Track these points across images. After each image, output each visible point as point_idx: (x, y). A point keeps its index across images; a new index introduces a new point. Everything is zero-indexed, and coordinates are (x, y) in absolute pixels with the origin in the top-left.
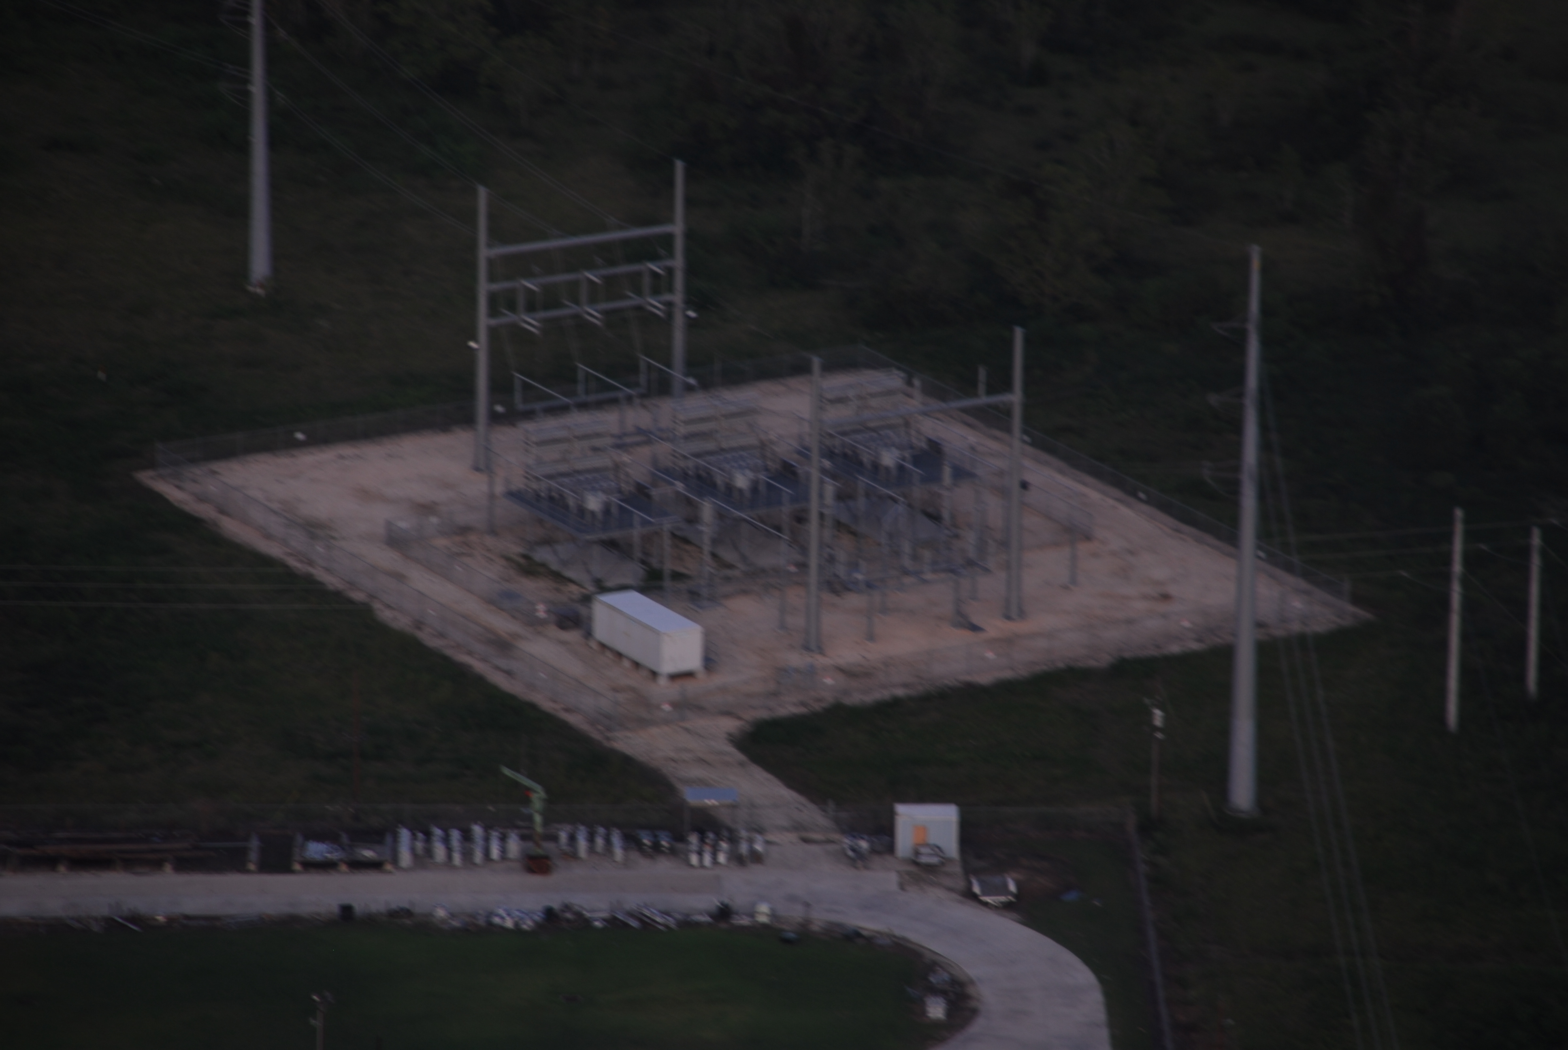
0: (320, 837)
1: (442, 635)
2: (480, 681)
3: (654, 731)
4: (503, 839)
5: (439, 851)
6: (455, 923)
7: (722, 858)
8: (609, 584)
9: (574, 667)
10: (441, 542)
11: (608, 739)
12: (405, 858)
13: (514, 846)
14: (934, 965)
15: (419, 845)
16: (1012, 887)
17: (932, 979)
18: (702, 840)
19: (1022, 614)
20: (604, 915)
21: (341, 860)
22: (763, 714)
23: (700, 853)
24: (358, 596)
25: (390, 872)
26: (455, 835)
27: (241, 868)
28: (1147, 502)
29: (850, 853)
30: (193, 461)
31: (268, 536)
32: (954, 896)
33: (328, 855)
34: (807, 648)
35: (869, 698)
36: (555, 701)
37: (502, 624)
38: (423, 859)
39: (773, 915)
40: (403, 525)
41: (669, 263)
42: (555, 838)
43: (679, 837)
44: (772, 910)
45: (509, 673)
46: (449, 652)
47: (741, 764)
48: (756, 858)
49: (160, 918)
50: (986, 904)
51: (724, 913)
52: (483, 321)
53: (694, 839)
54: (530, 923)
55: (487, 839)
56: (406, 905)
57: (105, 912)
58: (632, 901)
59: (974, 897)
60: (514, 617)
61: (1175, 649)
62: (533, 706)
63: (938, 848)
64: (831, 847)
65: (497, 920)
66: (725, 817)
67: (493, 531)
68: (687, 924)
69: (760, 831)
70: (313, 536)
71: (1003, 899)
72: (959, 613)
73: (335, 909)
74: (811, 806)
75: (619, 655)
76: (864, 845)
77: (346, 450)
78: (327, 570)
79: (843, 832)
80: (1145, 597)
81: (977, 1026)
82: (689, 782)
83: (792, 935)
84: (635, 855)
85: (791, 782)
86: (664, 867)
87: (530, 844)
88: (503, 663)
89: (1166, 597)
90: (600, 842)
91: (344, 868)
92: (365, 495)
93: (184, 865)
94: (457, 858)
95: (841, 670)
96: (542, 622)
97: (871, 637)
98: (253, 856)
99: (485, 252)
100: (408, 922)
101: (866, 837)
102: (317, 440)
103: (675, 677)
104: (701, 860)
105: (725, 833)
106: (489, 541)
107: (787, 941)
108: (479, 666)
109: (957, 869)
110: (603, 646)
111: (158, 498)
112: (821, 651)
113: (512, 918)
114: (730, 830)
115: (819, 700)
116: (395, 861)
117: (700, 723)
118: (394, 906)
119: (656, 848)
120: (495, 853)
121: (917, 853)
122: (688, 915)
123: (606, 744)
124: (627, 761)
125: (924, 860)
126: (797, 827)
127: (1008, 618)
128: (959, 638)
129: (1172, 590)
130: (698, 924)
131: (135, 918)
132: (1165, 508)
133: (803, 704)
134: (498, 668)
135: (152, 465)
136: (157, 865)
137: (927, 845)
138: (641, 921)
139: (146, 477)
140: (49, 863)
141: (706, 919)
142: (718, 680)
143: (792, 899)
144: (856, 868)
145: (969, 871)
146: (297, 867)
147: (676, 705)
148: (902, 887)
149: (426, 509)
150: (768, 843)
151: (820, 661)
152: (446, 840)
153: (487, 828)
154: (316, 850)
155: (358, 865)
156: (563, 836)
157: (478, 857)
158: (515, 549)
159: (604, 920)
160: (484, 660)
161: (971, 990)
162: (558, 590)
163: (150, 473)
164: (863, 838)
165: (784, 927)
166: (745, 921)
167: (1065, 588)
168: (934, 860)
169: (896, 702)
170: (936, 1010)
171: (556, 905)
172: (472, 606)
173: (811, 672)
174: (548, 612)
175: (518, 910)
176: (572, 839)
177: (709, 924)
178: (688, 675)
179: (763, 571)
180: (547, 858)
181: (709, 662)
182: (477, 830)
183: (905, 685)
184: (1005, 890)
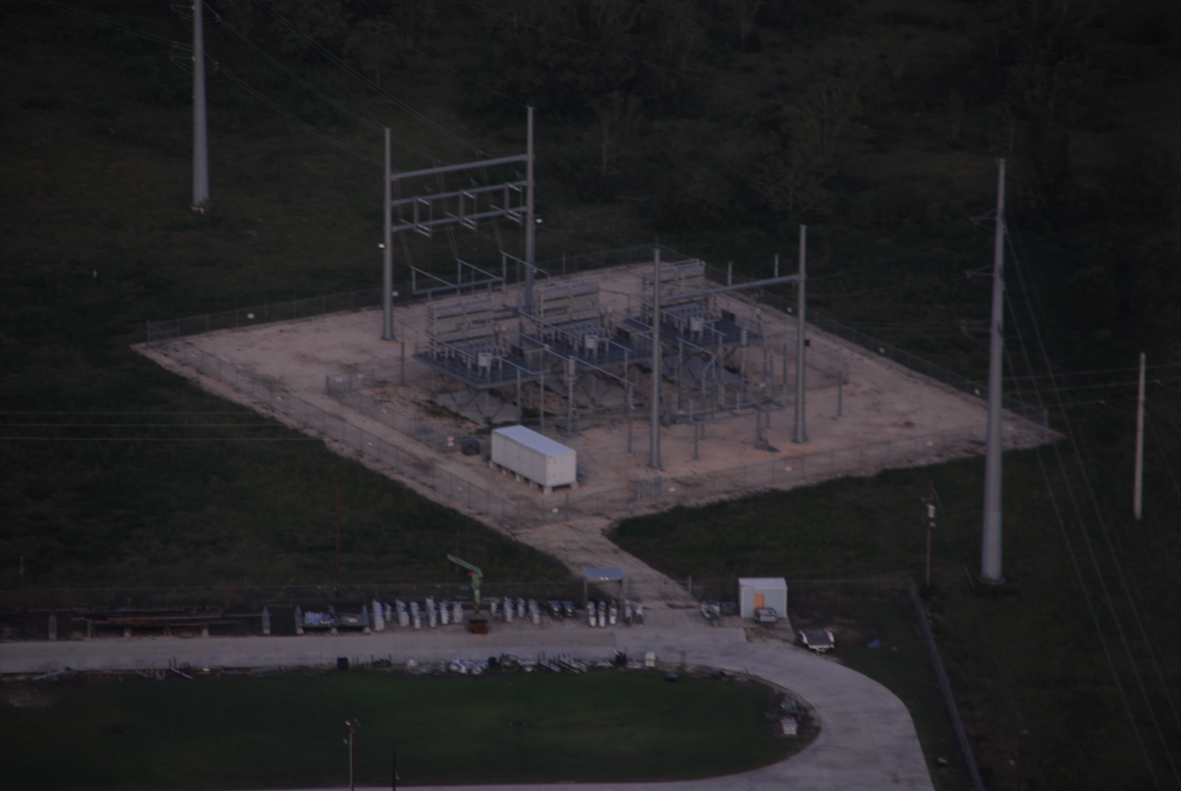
0: (315, 609)
1: (378, 461)
2: (411, 493)
3: (546, 528)
4: (450, 608)
5: (404, 618)
6: (424, 670)
7: (613, 620)
8: (497, 420)
9: (481, 483)
10: (366, 392)
11: (514, 535)
12: (379, 623)
13: (458, 613)
14: (782, 696)
15: (388, 613)
16: (832, 639)
17: (783, 706)
18: (597, 606)
19: (805, 439)
20: (533, 663)
21: (333, 626)
22: (625, 515)
23: (597, 617)
24: (312, 433)
25: (368, 634)
26: (414, 606)
27: (259, 632)
28: (886, 355)
29: (707, 615)
30: (175, 335)
31: (238, 390)
32: (788, 645)
33: (322, 622)
34: (650, 465)
35: (704, 502)
36: (469, 507)
37: (422, 452)
38: (393, 623)
39: (657, 661)
40: (339, 380)
41: (524, 183)
42: (488, 608)
43: (580, 606)
44: (657, 657)
45: (432, 487)
46: (386, 473)
47: (615, 552)
48: (638, 620)
49: (206, 670)
50: (814, 651)
51: (621, 660)
52: (389, 228)
53: (591, 606)
54: (479, 669)
55: (438, 609)
56: (385, 657)
57: (165, 665)
58: (552, 652)
59: (805, 646)
60: (430, 447)
61: (922, 462)
62: (455, 512)
63: (772, 609)
64: (691, 611)
65: (454, 668)
66: (611, 590)
67: (403, 384)
68: (594, 668)
69: (638, 600)
70: (271, 390)
71: (826, 647)
72: (760, 439)
73: (335, 662)
74: (672, 582)
75: (513, 473)
76: (717, 609)
77: (285, 326)
78: (286, 414)
79: (700, 601)
80: (894, 425)
81: (821, 740)
82: (579, 565)
83: (674, 676)
84: (547, 619)
85: (654, 564)
86: (570, 627)
87: (471, 612)
88: (428, 480)
89: (909, 425)
90: (521, 609)
91: (334, 631)
92: (304, 359)
93: (216, 630)
94: (417, 623)
95: (677, 482)
96: (452, 450)
97: (696, 457)
98: (266, 623)
99: (390, 177)
100: (388, 669)
101: (718, 603)
102: (262, 319)
103: (556, 488)
104: (598, 622)
105: (613, 602)
106: (401, 390)
107: (671, 680)
108: (409, 483)
109: (789, 626)
110: (500, 467)
111: (151, 363)
112: (660, 467)
113: (465, 665)
114: (617, 600)
115: (666, 504)
116: (372, 625)
117: (580, 522)
118: (377, 658)
119: (563, 612)
120: (445, 619)
121: (757, 614)
122: (595, 663)
123: (513, 538)
124: (531, 550)
125: (763, 619)
126: (664, 597)
127: (795, 441)
128: (761, 457)
129: (913, 418)
130: (602, 668)
131: (187, 669)
132: (900, 359)
133: (654, 507)
134: (424, 484)
135: (144, 339)
136: (197, 631)
137: (763, 608)
138: (559, 666)
139: (139, 348)
140: (118, 630)
141: (608, 664)
142: (588, 490)
143: (669, 649)
144: (713, 626)
145: (796, 628)
146: (300, 631)
147: (561, 509)
148: (748, 638)
149: (352, 368)
150: (645, 609)
151: (662, 475)
152: (408, 609)
153: (437, 601)
154: (313, 618)
155: (344, 629)
156: (494, 606)
157: (433, 621)
158: (422, 397)
159: (533, 666)
160: (413, 478)
161: (812, 713)
162: (459, 427)
163: (143, 345)
164: (716, 604)
165: (668, 670)
166: (638, 666)
167: (834, 418)
168: (772, 619)
169: (722, 504)
170: (790, 728)
171: (497, 656)
172: (396, 438)
173: (658, 483)
174: (454, 442)
175: (470, 661)
176: (500, 607)
177: (610, 668)
178: (567, 486)
179: (609, 410)
180: (485, 621)
181: (580, 477)
182: (430, 602)
183: (727, 492)
184: (827, 640)
